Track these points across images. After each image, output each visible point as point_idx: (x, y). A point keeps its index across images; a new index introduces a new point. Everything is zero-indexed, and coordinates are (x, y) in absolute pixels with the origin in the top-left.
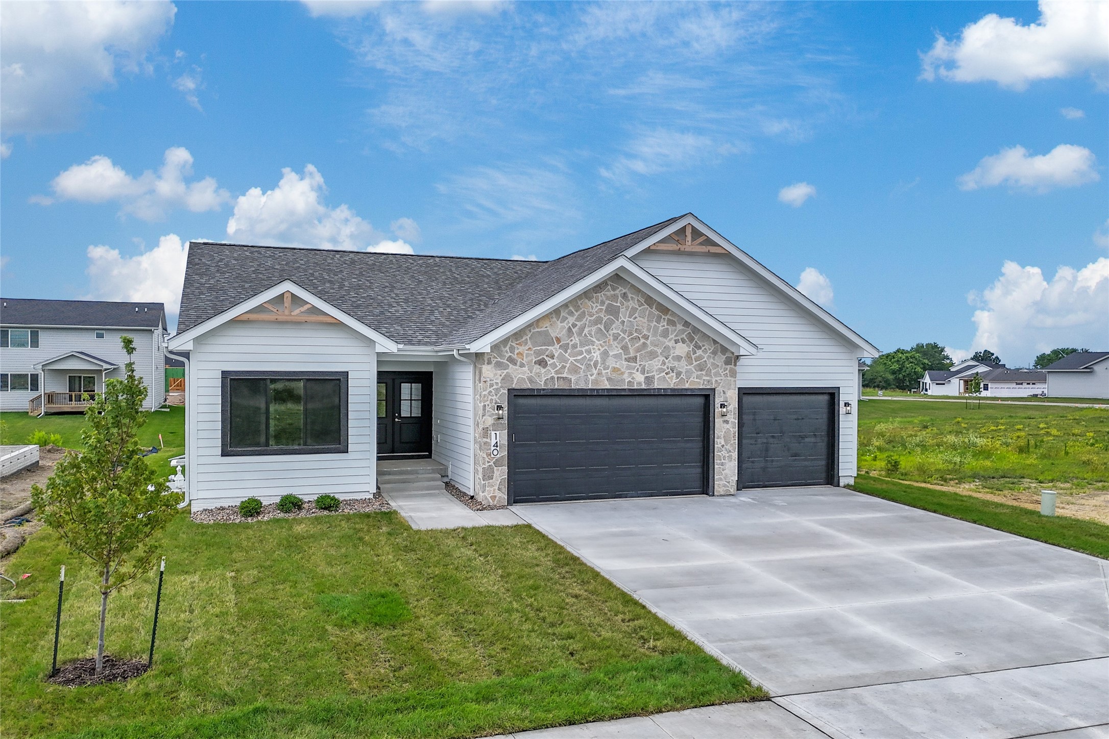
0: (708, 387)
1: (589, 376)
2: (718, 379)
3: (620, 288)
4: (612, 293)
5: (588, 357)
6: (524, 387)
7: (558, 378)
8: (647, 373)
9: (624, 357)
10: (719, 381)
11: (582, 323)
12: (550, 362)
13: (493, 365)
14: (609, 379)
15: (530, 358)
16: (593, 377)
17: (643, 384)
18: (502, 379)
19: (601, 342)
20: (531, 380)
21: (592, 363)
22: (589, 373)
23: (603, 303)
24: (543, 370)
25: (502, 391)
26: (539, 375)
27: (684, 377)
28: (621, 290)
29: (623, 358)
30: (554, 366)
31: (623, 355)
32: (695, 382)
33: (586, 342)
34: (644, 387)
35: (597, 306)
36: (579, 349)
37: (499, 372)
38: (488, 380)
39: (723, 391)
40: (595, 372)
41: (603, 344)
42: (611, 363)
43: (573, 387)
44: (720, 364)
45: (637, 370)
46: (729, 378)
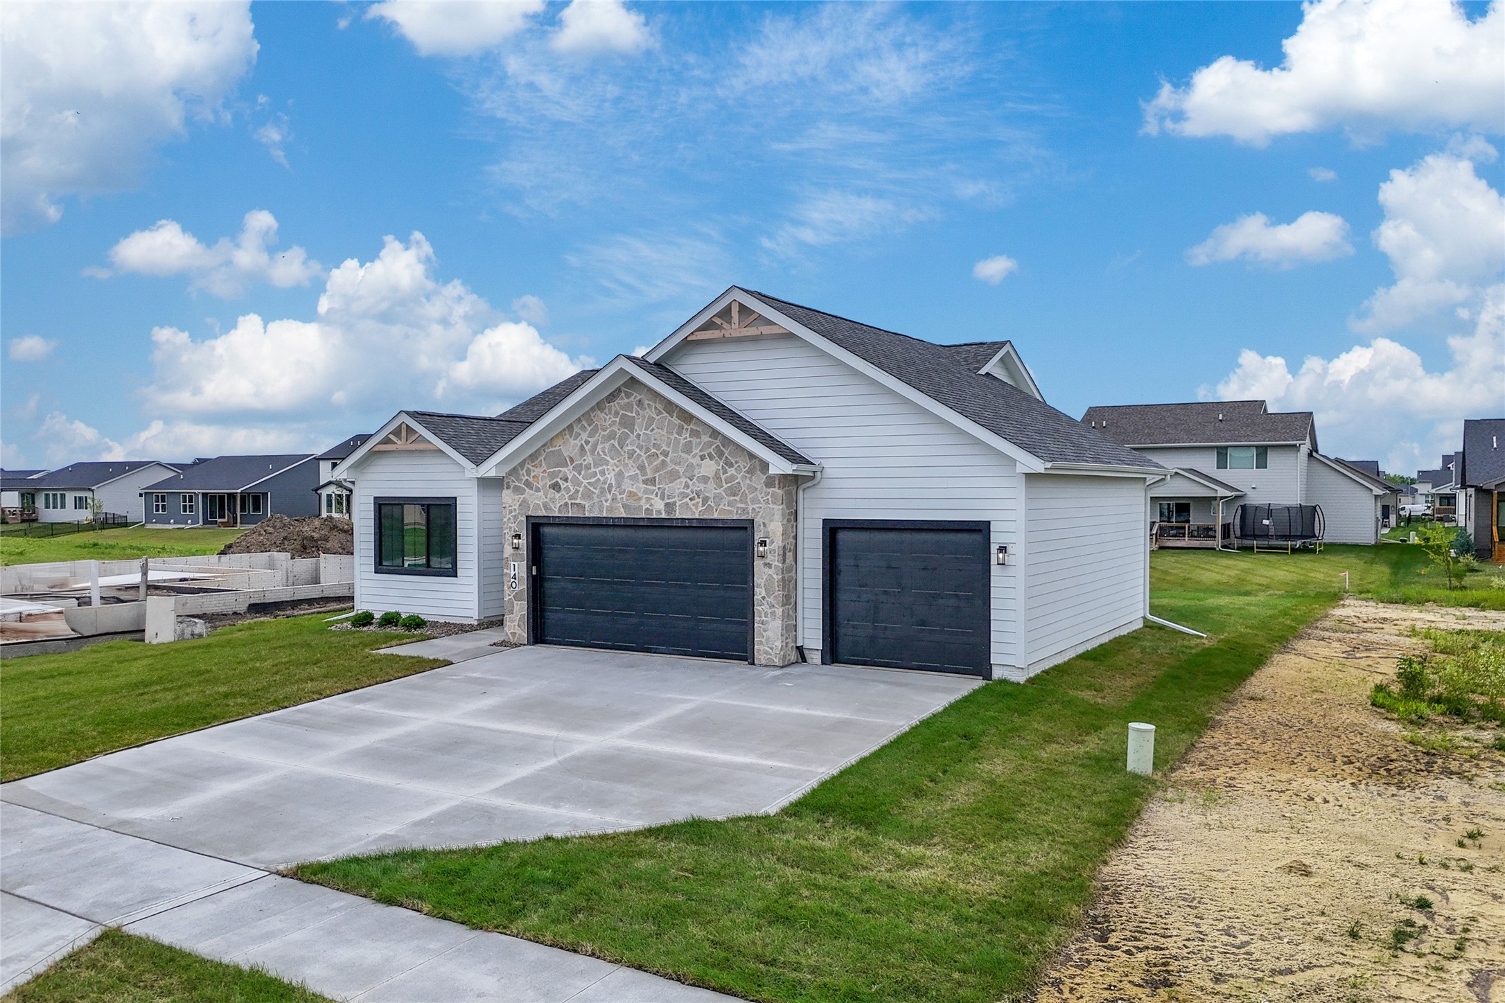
0: (743, 517)
1: (604, 502)
2: (755, 506)
3: (635, 394)
4: (626, 400)
5: (602, 479)
6: (539, 514)
7: (572, 504)
8: (668, 499)
9: (641, 478)
10: (758, 510)
11: (595, 438)
12: (563, 485)
13: (511, 490)
14: (625, 506)
15: (544, 482)
16: (608, 504)
17: (663, 513)
18: (520, 505)
19: (615, 461)
20: (546, 506)
21: (606, 486)
22: (603, 499)
23: (617, 413)
24: (558, 495)
25: (520, 518)
26: (553, 500)
27: (712, 504)
28: (636, 396)
29: (641, 481)
30: (567, 489)
31: (640, 476)
32: (725, 510)
33: (600, 462)
34: (664, 516)
35: (610, 418)
36: (593, 470)
37: (517, 497)
38: (507, 506)
39: (764, 523)
40: (609, 497)
41: (618, 463)
42: (627, 485)
43: (587, 515)
44: (759, 487)
45: (657, 495)
46: (771, 506)
